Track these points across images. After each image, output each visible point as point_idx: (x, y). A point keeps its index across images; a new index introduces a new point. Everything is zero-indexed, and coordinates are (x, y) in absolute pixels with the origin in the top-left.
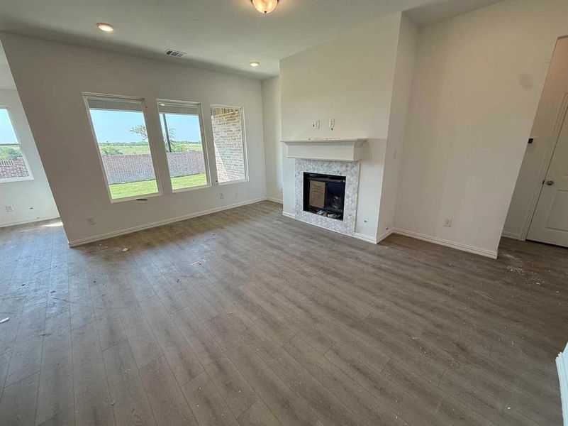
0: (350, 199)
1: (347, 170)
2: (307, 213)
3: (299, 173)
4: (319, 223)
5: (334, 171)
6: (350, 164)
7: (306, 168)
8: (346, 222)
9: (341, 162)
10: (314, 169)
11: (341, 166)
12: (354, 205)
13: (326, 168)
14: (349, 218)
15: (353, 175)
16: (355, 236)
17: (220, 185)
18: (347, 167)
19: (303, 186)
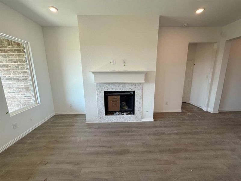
0: (138, 102)
1: (135, 87)
2: (108, 116)
3: (100, 92)
4: (119, 120)
5: (127, 88)
6: (137, 84)
7: (106, 89)
8: (136, 115)
9: (132, 83)
10: (112, 89)
11: (132, 85)
12: (140, 105)
13: (121, 88)
14: (138, 112)
15: (139, 90)
16: (142, 121)
17: (11, 115)
18: (135, 85)
19: (104, 100)
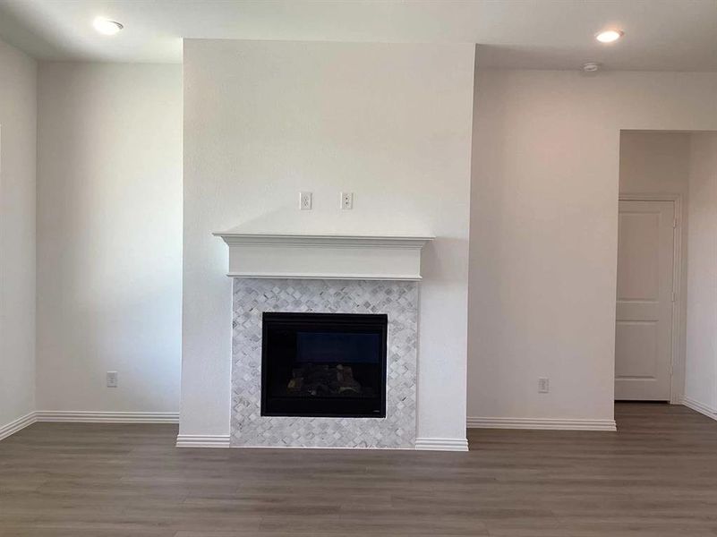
0: (401, 362)
1: (389, 301)
2: (275, 421)
3: (247, 316)
4: (317, 439)
5: (355, 304)
6: (395, 288)
7: (272, 302)
8: (393, 419)
9: (374, 282)
10: (297, 303)
11: (375, 291)
12: (410, 376)
13: (332, 300)
14: (400, 406)
15: (403, 310)
16: (418, 448)
18: (388, 293)
19: (260, 349)
